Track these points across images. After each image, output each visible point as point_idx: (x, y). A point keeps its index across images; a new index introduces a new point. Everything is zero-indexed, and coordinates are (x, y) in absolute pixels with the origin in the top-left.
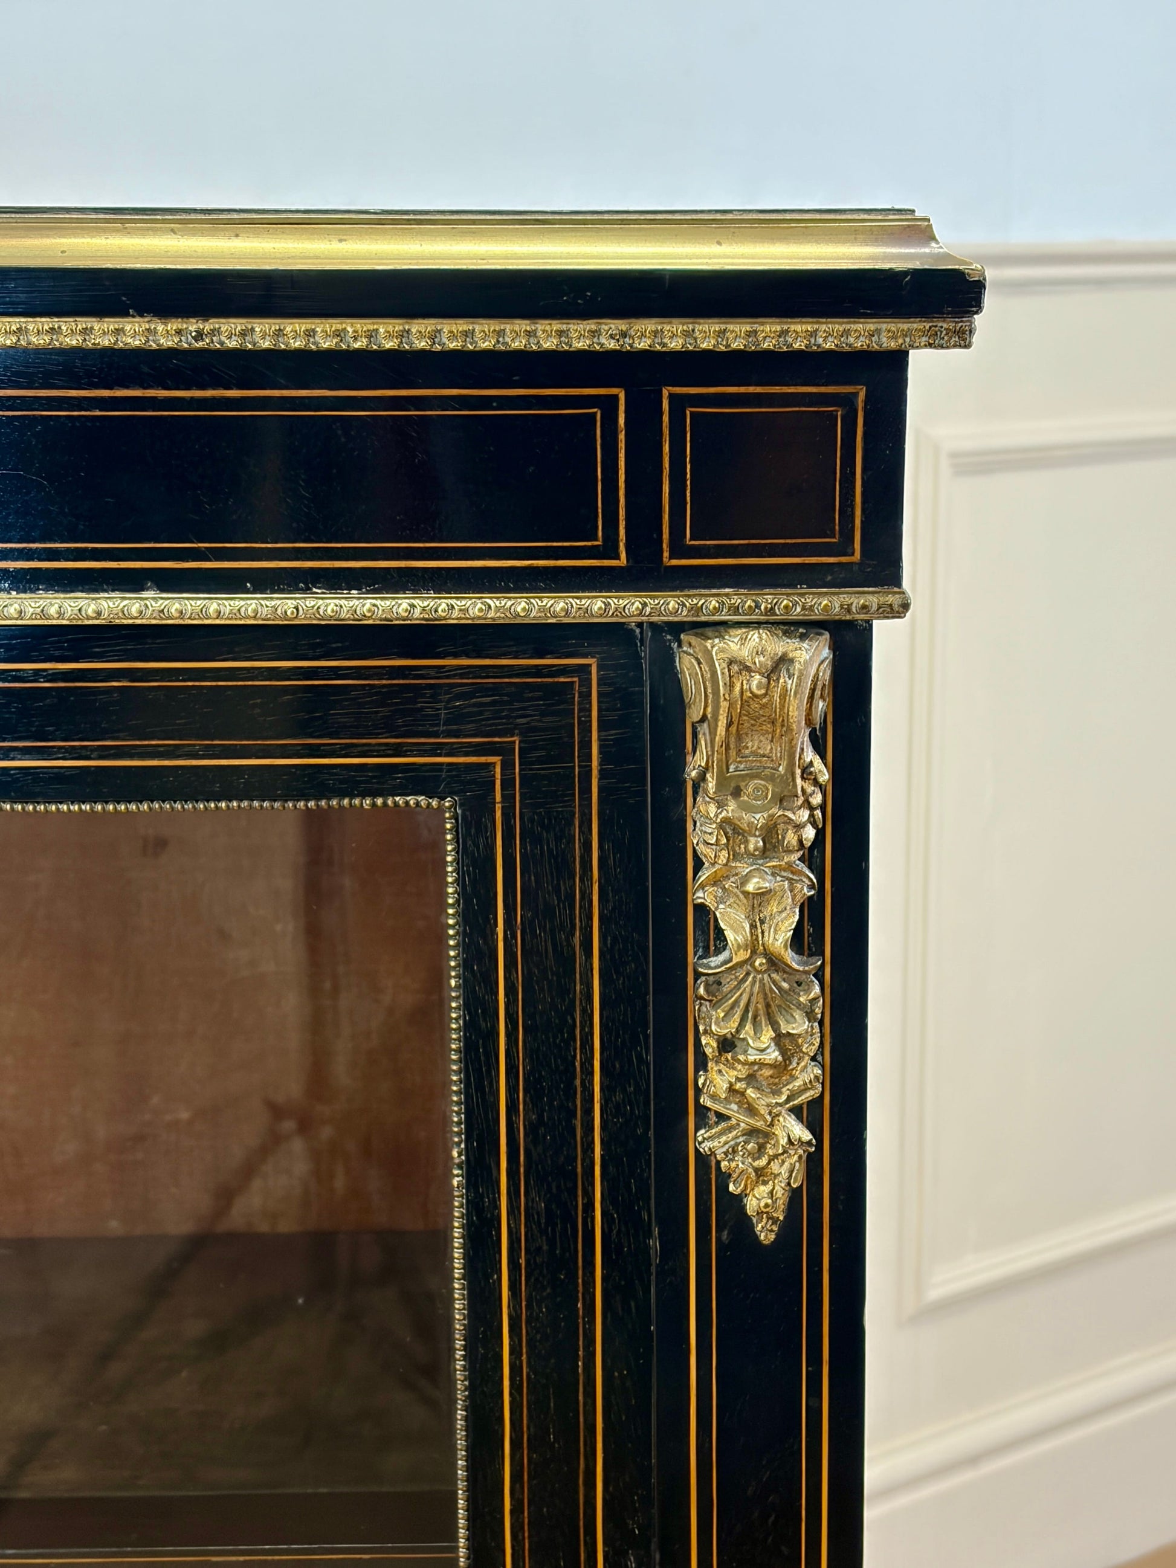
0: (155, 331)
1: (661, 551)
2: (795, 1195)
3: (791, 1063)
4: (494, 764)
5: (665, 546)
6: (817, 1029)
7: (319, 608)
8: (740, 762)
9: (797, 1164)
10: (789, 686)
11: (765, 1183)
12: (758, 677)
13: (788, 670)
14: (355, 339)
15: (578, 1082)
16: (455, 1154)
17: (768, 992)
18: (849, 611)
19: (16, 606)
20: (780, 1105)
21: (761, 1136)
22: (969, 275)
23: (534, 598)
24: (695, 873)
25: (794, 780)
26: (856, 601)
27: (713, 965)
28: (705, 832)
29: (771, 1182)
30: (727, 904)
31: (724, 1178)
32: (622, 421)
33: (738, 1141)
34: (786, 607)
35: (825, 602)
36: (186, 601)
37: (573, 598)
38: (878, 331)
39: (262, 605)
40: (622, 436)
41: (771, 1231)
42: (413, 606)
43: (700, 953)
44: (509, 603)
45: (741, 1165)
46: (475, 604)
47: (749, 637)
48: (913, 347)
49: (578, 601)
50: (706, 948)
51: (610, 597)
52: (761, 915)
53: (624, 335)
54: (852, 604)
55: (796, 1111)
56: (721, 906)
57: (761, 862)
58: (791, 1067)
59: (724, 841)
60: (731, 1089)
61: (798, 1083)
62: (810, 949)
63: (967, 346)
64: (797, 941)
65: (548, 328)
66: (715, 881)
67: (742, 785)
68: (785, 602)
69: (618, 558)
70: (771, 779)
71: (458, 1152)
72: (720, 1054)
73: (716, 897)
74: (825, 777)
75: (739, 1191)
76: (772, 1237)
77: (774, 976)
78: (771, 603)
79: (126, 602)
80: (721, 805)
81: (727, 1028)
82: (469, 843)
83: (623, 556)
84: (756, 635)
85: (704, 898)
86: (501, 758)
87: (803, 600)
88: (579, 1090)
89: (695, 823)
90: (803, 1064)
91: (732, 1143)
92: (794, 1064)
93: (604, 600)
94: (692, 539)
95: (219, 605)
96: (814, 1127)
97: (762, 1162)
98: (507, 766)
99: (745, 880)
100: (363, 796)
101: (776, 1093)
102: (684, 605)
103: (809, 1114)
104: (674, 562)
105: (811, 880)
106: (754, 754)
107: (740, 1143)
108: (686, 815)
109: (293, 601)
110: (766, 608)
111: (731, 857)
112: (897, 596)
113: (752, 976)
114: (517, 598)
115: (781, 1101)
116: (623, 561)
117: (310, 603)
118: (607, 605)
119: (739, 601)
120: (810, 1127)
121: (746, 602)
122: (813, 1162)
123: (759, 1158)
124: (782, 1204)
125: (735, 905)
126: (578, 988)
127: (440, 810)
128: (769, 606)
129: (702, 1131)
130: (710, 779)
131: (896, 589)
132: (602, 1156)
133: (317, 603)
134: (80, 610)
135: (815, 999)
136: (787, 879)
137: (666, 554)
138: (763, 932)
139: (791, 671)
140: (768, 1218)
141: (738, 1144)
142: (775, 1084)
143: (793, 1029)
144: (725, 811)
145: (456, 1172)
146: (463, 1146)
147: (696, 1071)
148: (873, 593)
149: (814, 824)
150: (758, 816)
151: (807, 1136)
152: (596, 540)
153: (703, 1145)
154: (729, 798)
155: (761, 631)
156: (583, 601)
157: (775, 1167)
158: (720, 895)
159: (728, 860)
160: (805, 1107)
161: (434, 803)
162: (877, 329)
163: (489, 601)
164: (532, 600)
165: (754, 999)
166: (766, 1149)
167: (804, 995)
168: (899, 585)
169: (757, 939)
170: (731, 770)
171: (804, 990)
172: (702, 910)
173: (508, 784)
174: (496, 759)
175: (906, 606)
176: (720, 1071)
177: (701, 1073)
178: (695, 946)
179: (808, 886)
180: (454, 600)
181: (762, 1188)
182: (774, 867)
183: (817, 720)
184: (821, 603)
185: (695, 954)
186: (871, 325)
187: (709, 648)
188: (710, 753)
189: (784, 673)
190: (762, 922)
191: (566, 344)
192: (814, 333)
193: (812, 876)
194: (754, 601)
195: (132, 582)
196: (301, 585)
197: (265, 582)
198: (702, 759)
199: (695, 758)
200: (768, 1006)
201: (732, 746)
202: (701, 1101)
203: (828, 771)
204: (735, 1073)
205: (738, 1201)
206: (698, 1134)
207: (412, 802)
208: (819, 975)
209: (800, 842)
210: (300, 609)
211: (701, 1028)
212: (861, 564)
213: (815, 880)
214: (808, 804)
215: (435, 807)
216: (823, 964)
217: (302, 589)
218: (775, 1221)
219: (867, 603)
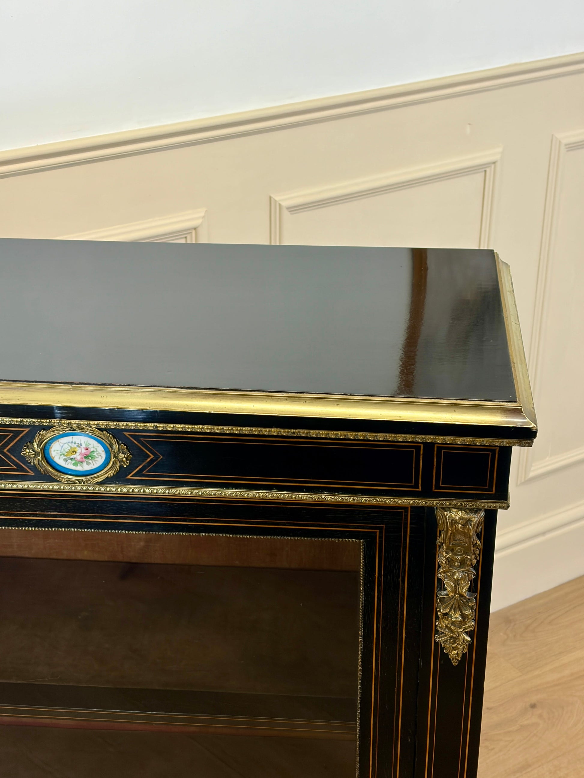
0: (281, 431)
1: (432, 487)
2: (464, 655)
3: (465, 620)
4: (376, 532)
5: (433, 486)
6: (474, 613)
7: (326, 498)
8: (454, 542)
9: (465, 647)
10: (470, 528)
11: (455, 650)
12: (460, 525)
13: (470, 523)
14: (341, 436)
15: (399, 617)
16: (360, 633)
17: (459, 602)
18: (490, 507)
19: (235, 494)
20: (461, 631)
21: (455, 639)
22: (532, 429)
23: (392, 499)
24: (438, 568)
25: (470, 548)
26: (493, 505)
27: (442, 594)
28: (442, 559)
29: (457, 650)
30: (448, 579)
31: (442, 649)
32: (422, 452)
33: (448, 639)
34: (471, 506)
35: (483, 505)
36: (285, 494)
37: (404, 499)
38: (503, 442)
39: (308, 497)
40: (421, 456)
41: (456, 663)
42: (354, 499)
43: (439, 589)
44: (384, 500)
45: (448, 646)
46: (374, 500)
47: (458, 513)
48: (513, 446)
49: (405, 501)
50: (441, 588)
51: (416, 500)
52: (458, 583)
53: (423, 438)
54: (491, 506)
55: (467, 633)
56: (446, 580)
57: (459, 568)
58: (465, 621)
59: (448, 563)
60: (446, 626)
61: (467, 626)
62: (473, 590)
63: (532, 446)
64: (470, 590)
65: (400, 436)
66: (444, 572)
67: (454, 548)
68: (470, 504)
69: (418, 488)
70: (464, 547)
71: (361, 632)
72: (443, 617)
73: (444, 577)
74: (481, 547)
75: (447, 652)
76: (457, 664)
77: (461, 598)
78: (466, 505)
79: (267, 494)
80: (447, 553)
81: (446, 611)
82: (368, 552)
83: (420, 488)
84: (461, 513)
85: (440, 577)
86: (379, 530)
87: (476, 504)
88: (399, 619)
89: (439, 555)
90: (469, 621)
91: (446, 639)
92: (466, 620)
93: (414, 501)
94: (442, 485)
95: (295, 496)
96: (471, 637)
97: (454, 645)
98: (381, 533)
99: (454, 574)
100: (336, 538)
101: (460, 628)
102: (438, 503)
103: (470, 634)
104: (436, 490)
105: (474, 573)
106: (459, 540)
107: (448, 640)
108: (436, 553)
109: (318, 496)
110: (464, 506)
111: (450, 567)
112: (506, 504)
113: (454, 598)
114: (386, 498)
115: (462, 630)
116: (420, 489)
117: (323, 497)
118: (414, 502)
119: (456, 503)
120: (470, 637)
121: (458, 504)
122: (470, 646)
123: (454, 644)
124: (460, 656)
125: (450, 580)
126: (400, 592)
127: (360, 543)
128: (465, 505)
129: (437, 635)
130: (444, 546)
131: (506, 502)
132: (405, 636)
133: (325, 497)
134: (254, 496)
135: (474, 605)
136: (467, 573)
137: (434, 488)
138: (458, 588)
139: (471, 524)
140: (456, 660)
141: (447, 640)
142: (460, 625)
143: (466, 612)
144: (448, 555)
145: (360, 637)
146: (362, 631)
147: (436, 620)
148: (498, 503)
149: (476, 559)
150: (459, 557)
151: (469, 639)
152: (412, 483)
153: (437, 640)
154: (450, 551)
155: (462, 511)
156: (407, 501)
157: (459, 646)
158: (445, 576)
159: (449, 568)
160: (469, 632)
161: (358, 541)
162: (502, 441)
163: (378, 499)
164: (391, 500)
165: (455, 603)
166: (456, 641)
167: (471, 603)
168: (507, 500)
169: (457, 590)
170: (451, 544)
171: (470, 602)
172: (440, 580)
173: (381, 537)
174: (378, 531)
175: (508, 507)
176: (443, 621)
177: (437, 620)
178: (437, 587)
179: (473, 575)
180: (367, 498)
181: (454, 652)
182: (463, 570)
183: (478, 531)
184: (481, 505)
185: (437, 589)
186: (501, 440)
187: (446, 515)
188: (445, 539)
189: (469, 524)
190: (458, 585)
191: (406, 440)
192: (483, 441)
193: (474, 572)
194: (461, 503)
195: (269, 488)
196: (321, 491)
197: (309, 490)
198: (442, 540)
199: (440, 539)
200: (459, 605)
201: (452, 538)
202: (437, 628)
203: (481, 544)
204: (448, 622)
205: (447, 655)
206: (435, 636)
207: (351, 540)
208: (476, 598)
209: (472, 564)
210: (320, 498)
211: (438, 610)
212: (495, 494)
213: (476, 573)
214: (474, 554)
215: (358, 542)
216: (477, 596)
217: (320, 492)
218: (458, 660)
219: (496, 506)
